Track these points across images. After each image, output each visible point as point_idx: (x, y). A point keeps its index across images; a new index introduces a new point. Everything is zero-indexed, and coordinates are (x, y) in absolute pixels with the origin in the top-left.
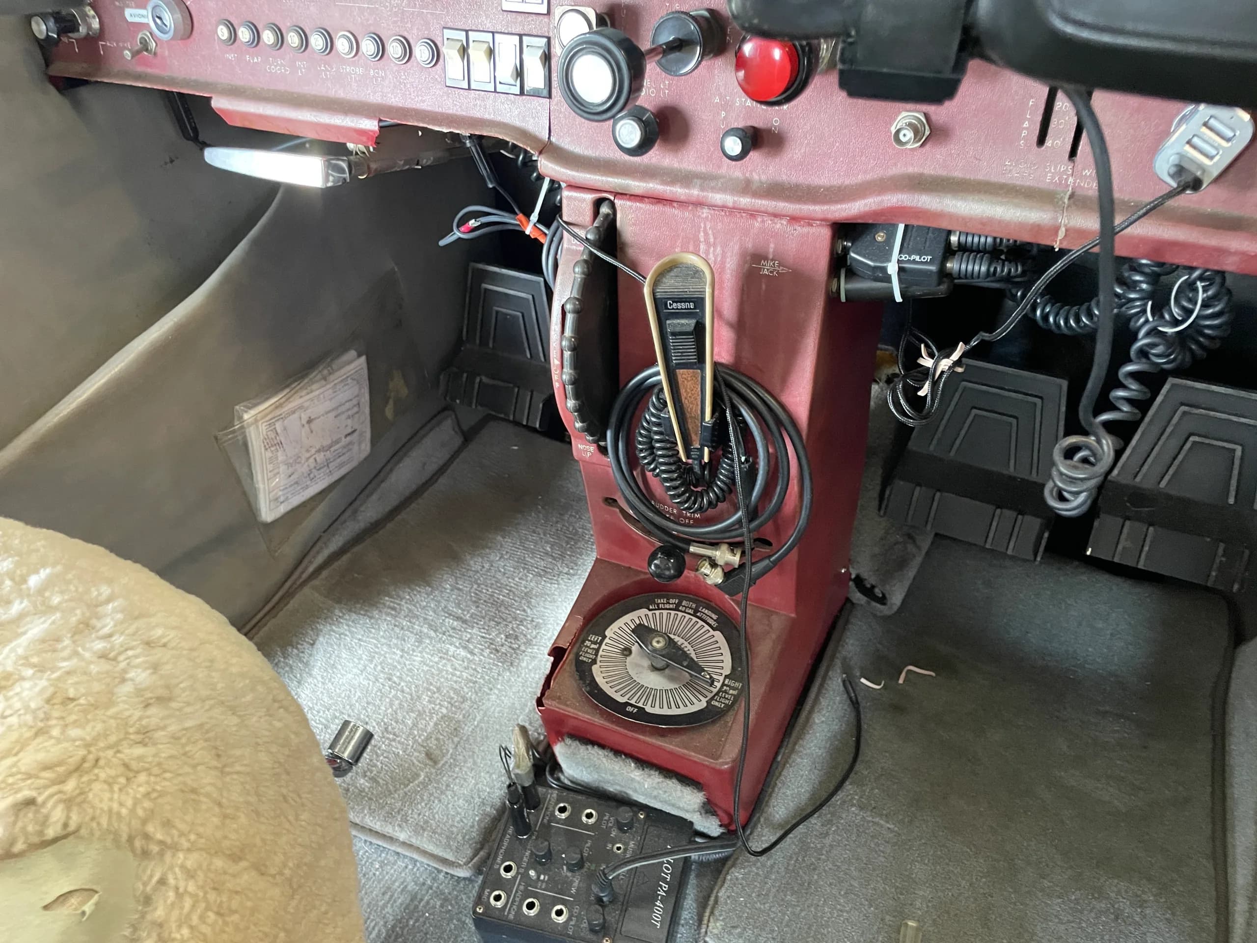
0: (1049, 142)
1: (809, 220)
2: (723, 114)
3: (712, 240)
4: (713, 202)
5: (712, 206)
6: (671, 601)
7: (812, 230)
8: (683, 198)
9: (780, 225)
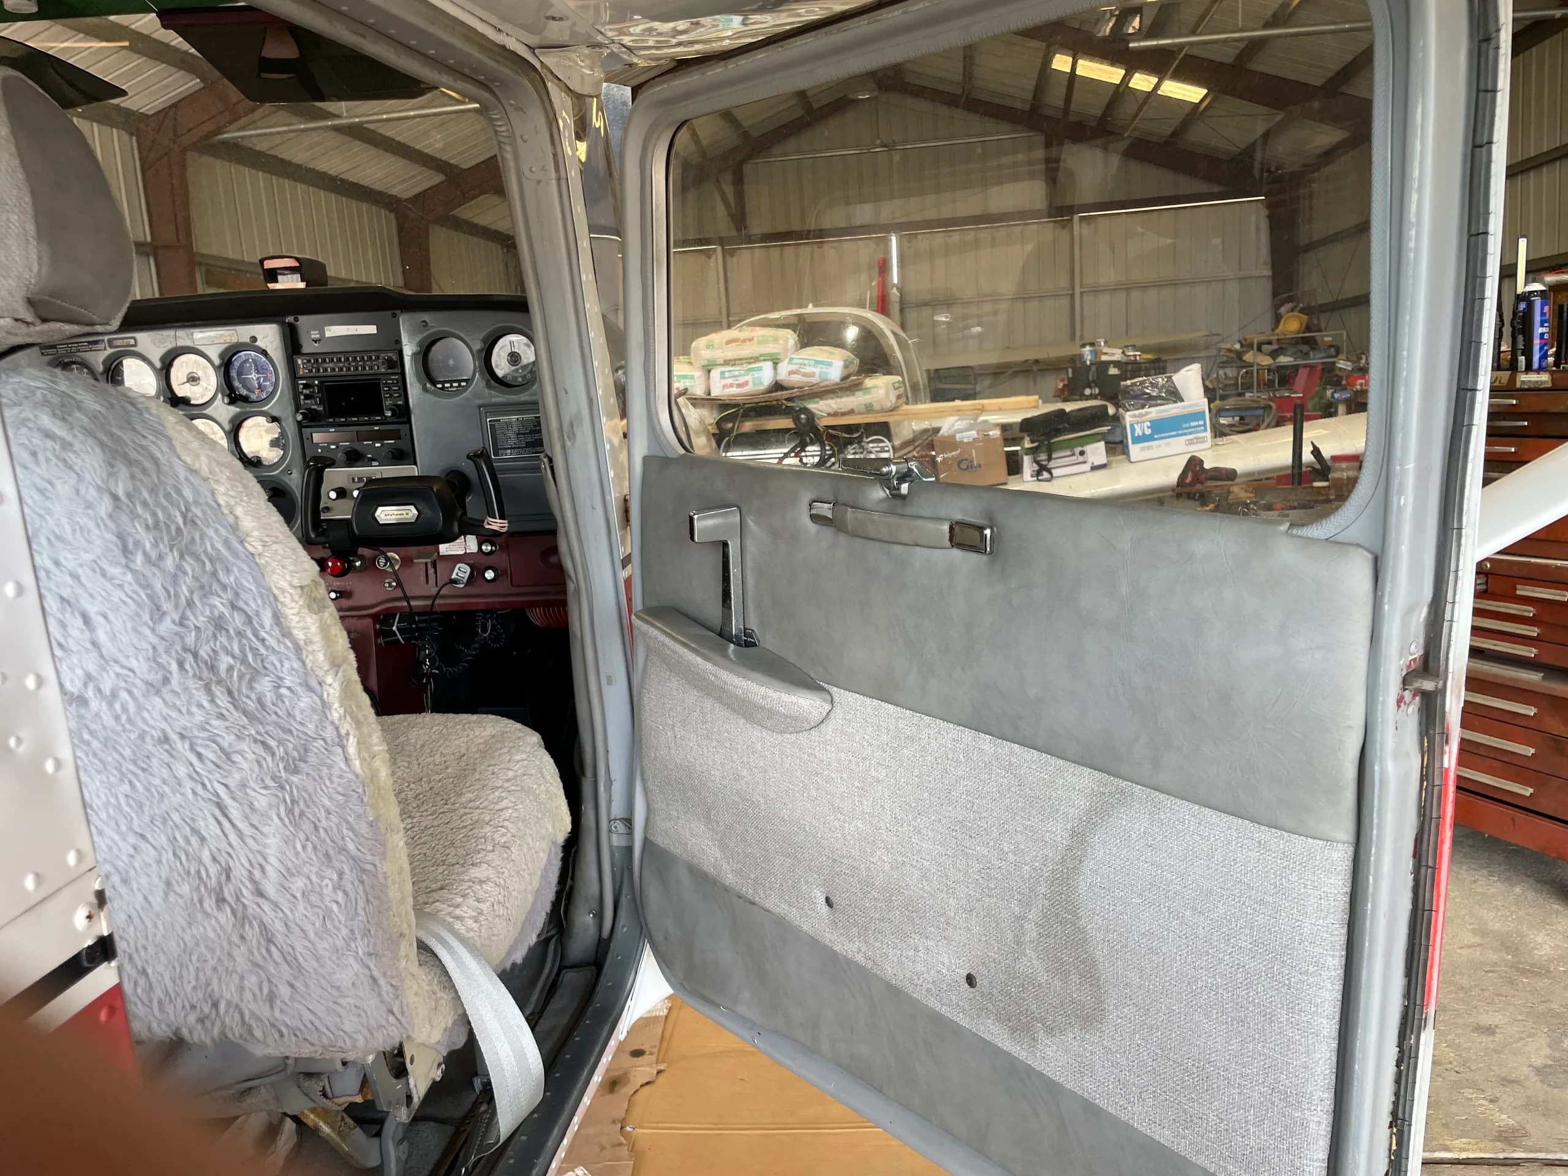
0: (430, 583)
1: (363, 617)
7: (366, 620)
9: (356, 619)
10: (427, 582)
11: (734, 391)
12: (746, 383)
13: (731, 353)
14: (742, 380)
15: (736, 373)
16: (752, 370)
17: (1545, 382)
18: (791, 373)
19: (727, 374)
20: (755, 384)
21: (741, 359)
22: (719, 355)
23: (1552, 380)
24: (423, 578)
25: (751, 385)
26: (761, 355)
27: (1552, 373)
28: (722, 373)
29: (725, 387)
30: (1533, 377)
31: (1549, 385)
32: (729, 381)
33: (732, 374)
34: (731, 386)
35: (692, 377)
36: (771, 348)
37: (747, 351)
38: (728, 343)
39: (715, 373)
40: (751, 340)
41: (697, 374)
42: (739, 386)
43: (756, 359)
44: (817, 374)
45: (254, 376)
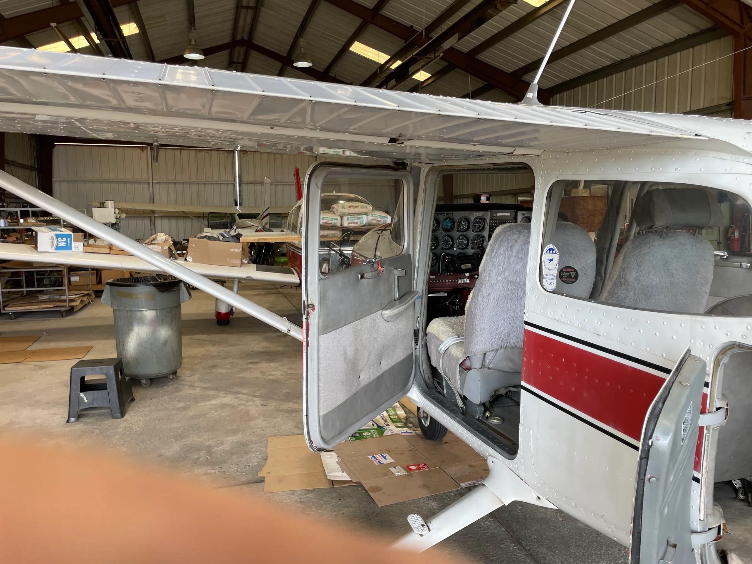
11: (352, 225)
12: (357, 223)
13: (352, 210)
14: (355, 221)
15: (354, 219)
16: (359, 218)
18: (372, 219)
19: (349, 219)
20: (360, 223)
21: (354, 214)
22: (346, 211)
25: (359, 223)
26: (362, 213)
28: (348, 218)
29: (349, 223)
32: (350, 221)
33: (352, 219)
34: (351, 223)
35: (337, 219)
36: (364, 210)
37: (357, 210)
38: (350, 207)
39: (345, 218)
40: (358, 207)
41: (339, 218)
42: (354, 223)
43: (360, 214)
44: (382, 221)
45: (477, 225)
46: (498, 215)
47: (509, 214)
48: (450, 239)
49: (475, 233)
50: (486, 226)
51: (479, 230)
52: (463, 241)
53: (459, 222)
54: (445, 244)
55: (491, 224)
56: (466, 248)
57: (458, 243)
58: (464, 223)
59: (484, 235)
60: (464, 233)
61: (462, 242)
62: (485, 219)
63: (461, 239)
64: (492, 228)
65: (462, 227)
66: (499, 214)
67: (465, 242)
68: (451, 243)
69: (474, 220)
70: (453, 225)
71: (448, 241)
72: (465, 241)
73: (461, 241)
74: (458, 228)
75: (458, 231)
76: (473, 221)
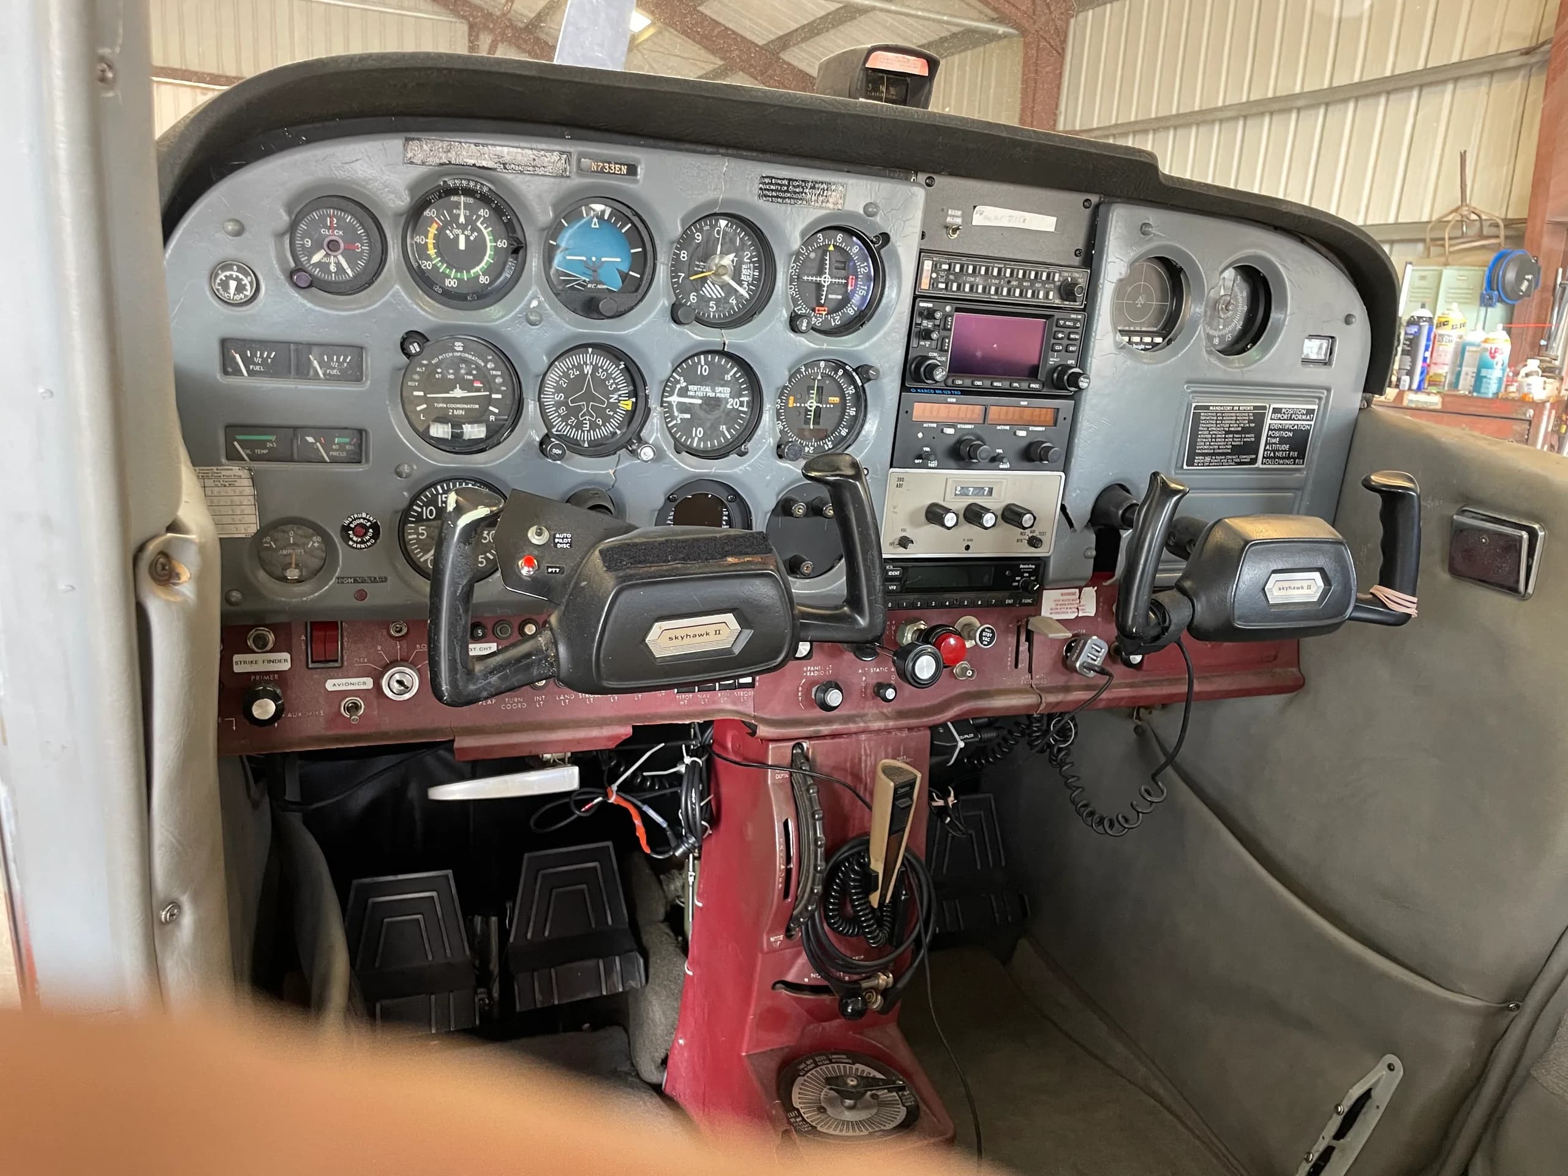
0: (1020, 666)
1: (918, 728)
2: (864, 678)
3: (868, 752)
4: (873, 728)
5: (871, 732)
6: (808, 1062)
7: (921, 733)
8: (855, 730)
9: (905, 733)
10: (1016, 666)
17: (1436, 404)
23: (1443, 403)
24: (1010, 660)
27: (1444, 396)
30: (1421, 399)
31: (1439, 407)
45: (826, 280)
46: (978, 220)
47: (1046, 223)
48: (616, 372)
49: (806, 343)
50: (890, 293)
51: (836, 320)
52: (723, 392)
53: (685, 240)
54: (574, 412)
55: (925, 284)
56: (737, 446)
57: (684, 408)
58: (728, 260)
59: (872, 361)
60: (731, 338)
61: (713, 403)
62: (885, 238)
63: (702, 381)
64: (930, 315)
65: (712, 290)
66: (988, 216)
67: (732, 404)
68: (627, 405)
69: (809, 238)
70: (644, 262)
71: (601, 384)
72: (737, 394)
73: (707, 391)
74: (679, 289)
75: (676, 315)
76: (796, 243)
